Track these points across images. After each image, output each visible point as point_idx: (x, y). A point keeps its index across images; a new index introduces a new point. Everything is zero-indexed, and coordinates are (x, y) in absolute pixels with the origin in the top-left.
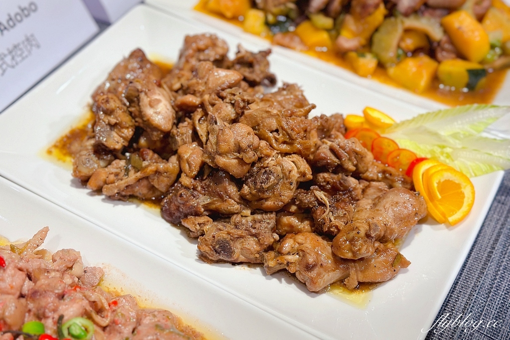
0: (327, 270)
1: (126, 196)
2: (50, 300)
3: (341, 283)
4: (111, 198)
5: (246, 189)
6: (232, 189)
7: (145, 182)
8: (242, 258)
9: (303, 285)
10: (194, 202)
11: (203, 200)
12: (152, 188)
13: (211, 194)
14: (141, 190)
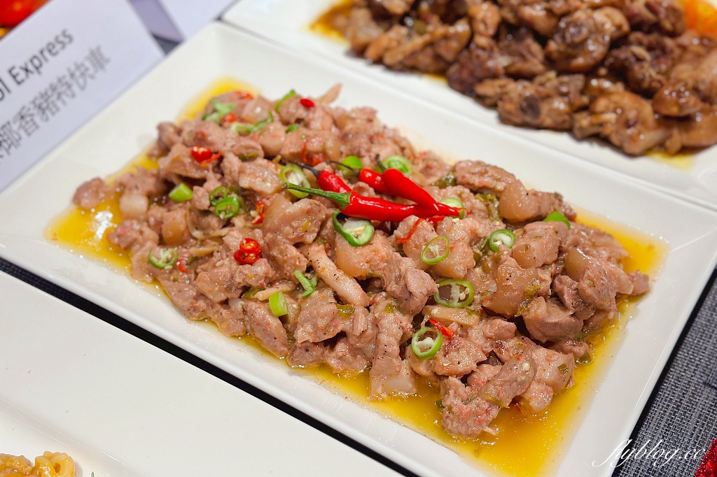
0: (647, 128)
1: (409, 67)
2: (363, 140)
3: (660, 147)
4: (390, 68)
5: (553, 46)
6: (535, 47)
7: (429, 51)
8: (548, 122)
9: (619, 149)
10: (490, 64)
11: (501, 61)
12: (438, 57)
13: (511, 53)
14: (425, 59)
